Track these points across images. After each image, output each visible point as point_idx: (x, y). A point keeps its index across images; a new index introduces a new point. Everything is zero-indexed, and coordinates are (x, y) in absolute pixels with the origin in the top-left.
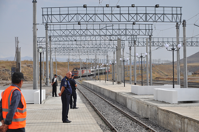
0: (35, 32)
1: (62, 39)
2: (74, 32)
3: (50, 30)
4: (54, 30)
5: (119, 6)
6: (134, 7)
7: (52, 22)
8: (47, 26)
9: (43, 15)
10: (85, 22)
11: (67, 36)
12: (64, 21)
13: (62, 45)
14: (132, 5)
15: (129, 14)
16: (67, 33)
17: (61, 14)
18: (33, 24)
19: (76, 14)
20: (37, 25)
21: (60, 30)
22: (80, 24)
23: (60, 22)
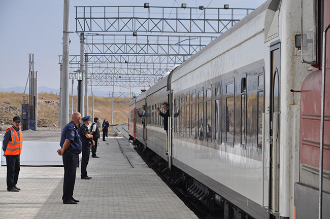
0: (67, 45)
1: (105, 60)
2: (126, 49)
3: (87, 44)
4: (92, 44)
5: (202, 7)
6: (228, 8)
7: (91, 31)
8: (82, 37)
9: (77, 19)
10: (147, 31)
11: (113, 54)
12: (112, 29)
13: (103, 69)
14: (225, 6)
15: (219, 20)
16: (114, 49)
17: (107, 18)
18: (64, 32)
19: (131, 18)
20: (69, 34)
21: (103, 44)
22: (136, 35)
23: (105, 31)
